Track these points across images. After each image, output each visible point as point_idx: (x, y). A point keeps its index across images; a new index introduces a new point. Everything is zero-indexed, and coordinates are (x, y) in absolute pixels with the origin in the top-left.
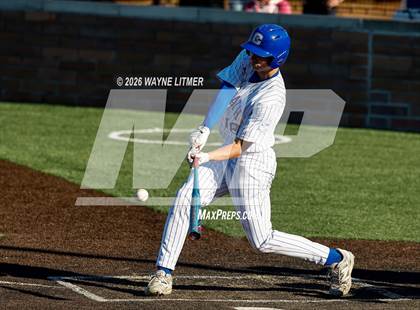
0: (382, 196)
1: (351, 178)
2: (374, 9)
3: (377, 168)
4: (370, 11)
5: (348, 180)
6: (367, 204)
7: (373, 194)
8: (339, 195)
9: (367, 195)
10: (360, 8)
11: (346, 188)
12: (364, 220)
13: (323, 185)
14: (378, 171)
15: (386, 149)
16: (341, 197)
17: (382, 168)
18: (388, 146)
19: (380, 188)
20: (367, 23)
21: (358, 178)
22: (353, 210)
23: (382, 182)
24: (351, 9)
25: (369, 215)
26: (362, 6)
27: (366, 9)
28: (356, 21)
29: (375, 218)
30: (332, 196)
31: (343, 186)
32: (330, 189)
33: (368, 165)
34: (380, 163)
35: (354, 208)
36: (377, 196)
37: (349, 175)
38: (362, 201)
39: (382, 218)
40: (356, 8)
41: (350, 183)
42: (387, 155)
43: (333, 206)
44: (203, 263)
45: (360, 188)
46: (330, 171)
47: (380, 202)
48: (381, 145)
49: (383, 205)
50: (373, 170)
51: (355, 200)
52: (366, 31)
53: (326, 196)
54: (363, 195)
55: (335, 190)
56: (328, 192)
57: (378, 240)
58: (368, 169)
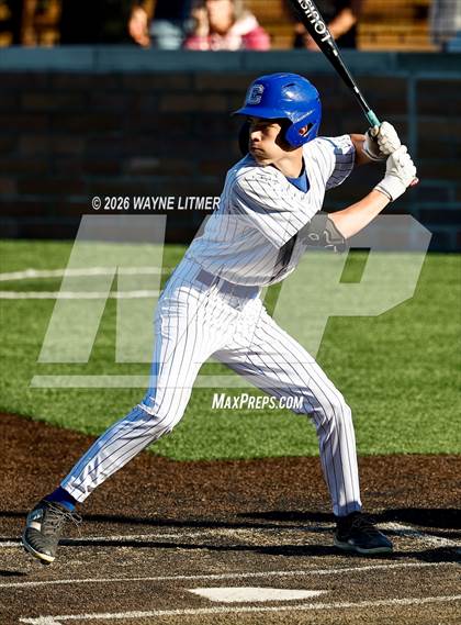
0: (448, 373)
1: (389, 343)
2: (415, 33)
3: (435, 322)
4: (409, 38)
5: (383, 347)
6: (420, 388)
7: (430, 370)
8: (369, 375)
9: (419, 372)
10: (390, 33)
11: (381, 362)
12: (418, 419)
13: (339, 358)
14: (437, 328)
15: (449, 288)
16: (373, 379)
17: (445, 323)
18: (452, 282)
19: (442, 360)
20: (403, 59)
21: (400, 343)
22: (394, 402)
23: (445, 348)
24: (374, 35)
25: (426, 409)
26: (394, 28)
27: (402, 35)
28: (385, 56)
29: (436, 413)
30: (357, 378)
31: (375, 358)
32: (351, 366)
33: (419, 318)
34: (440, 312)
35: (398, 397)
36: (438, 374)
37: (384, 338)
38: (411, 385)
39: (449, 413)
40: (384, 33)
41: (387, 354)
42: (452, 298)
43: (359, 395)
44: (127, 512)
45: (407, 361)
46: (349, 332)
47: (444, 384)
48: (439, 280)
49: (449, 390)
50: (428, 327)
51: (399, 384)
52: (403, 74)
53: (344, 379)
54: (412, 373)
55: (360, 367)
56: (348, 372)
57: (443, 454)
58: (419, 326)
